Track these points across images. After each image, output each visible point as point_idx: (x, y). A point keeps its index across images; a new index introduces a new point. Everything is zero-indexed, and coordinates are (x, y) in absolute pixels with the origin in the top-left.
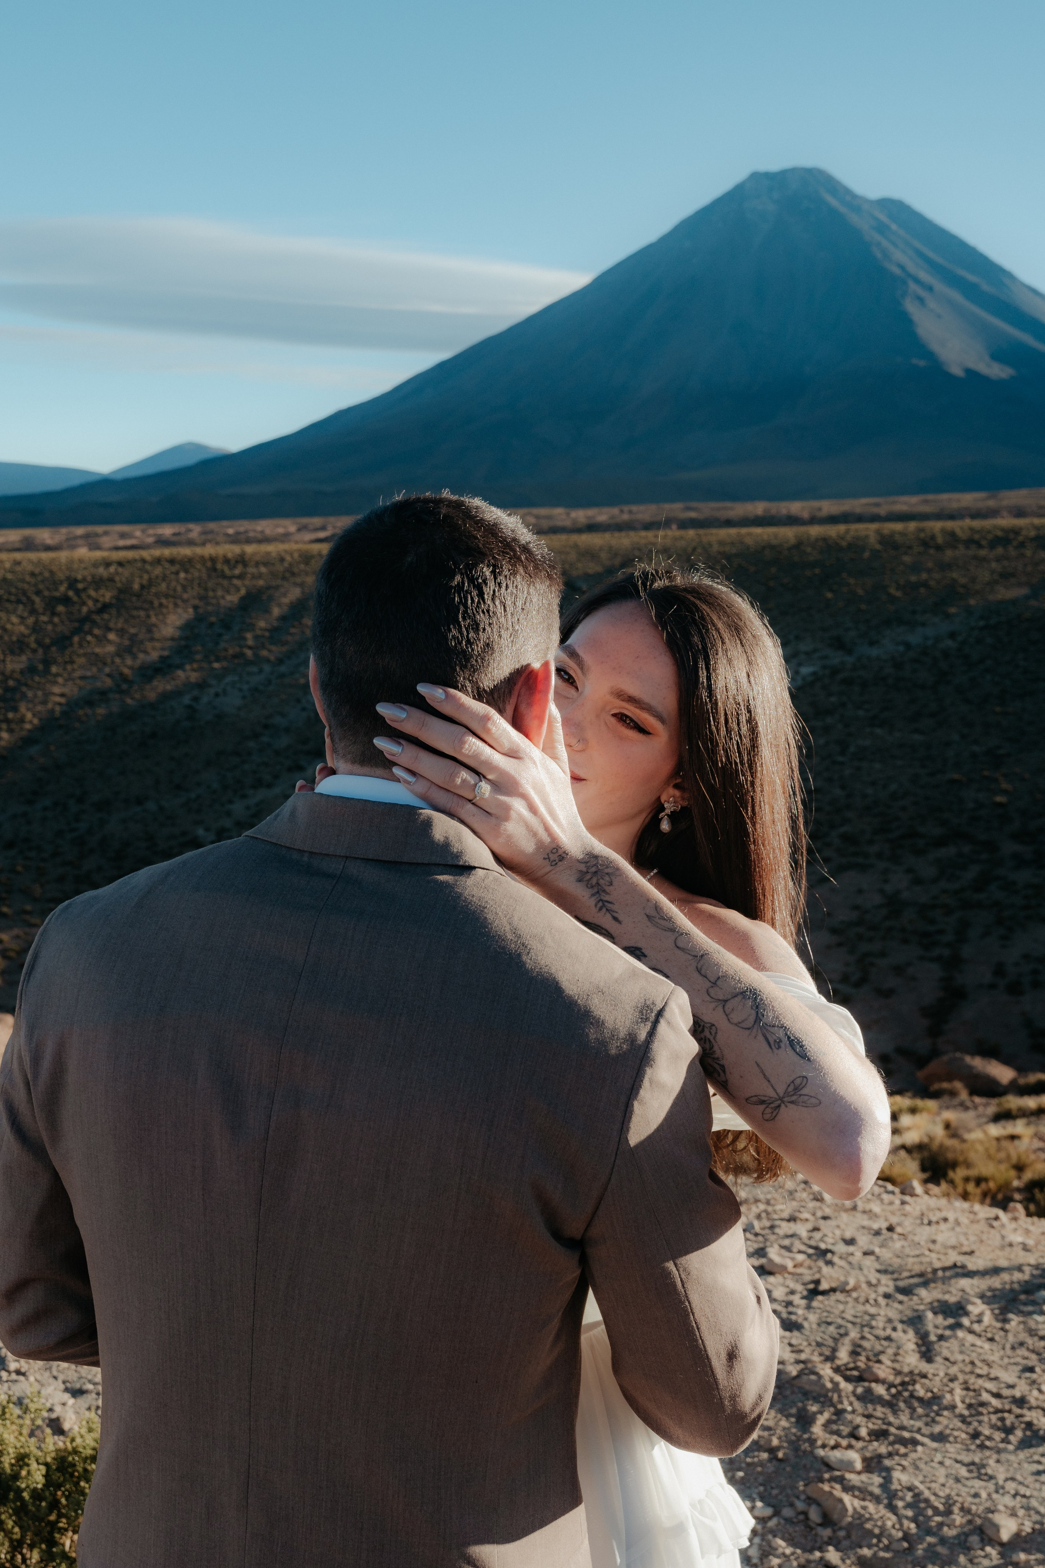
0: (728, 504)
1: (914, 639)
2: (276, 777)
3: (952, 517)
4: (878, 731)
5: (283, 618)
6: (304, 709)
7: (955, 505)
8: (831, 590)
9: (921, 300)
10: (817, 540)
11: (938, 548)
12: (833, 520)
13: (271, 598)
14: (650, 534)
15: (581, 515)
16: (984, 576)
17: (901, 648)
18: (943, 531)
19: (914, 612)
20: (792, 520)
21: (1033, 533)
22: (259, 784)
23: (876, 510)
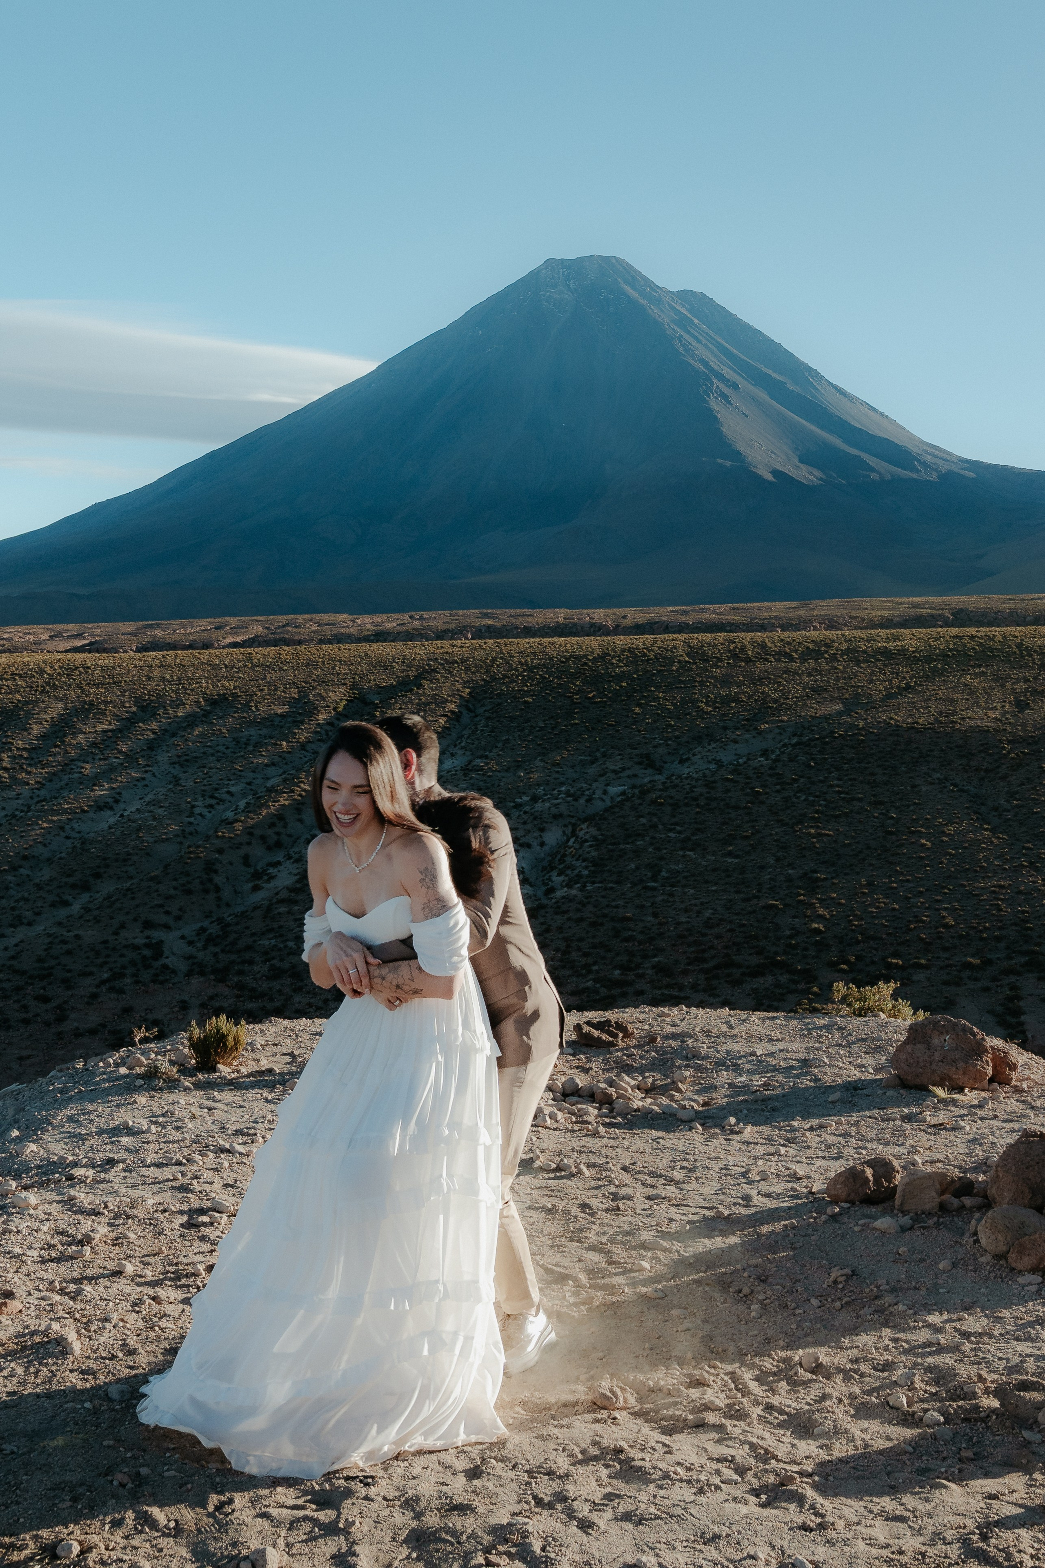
0: (528, 611)
1: (726, 757)
2: (38, 914)
3: (762, 628)
4: (691, 853)
5: (43, 737)
6: (68, 838)
7: (766, 615)
8: (639, 705)
9: (725, 397)
10: (623, 651)
11: (748, 660)
12: (638, 629)
13: (29, 715)
14: (446, 643)
15: (367, 622)
16: (796, 690)
17: (713, 766)
18: (753, 642)
19: (725, 728)
20: (596, 629)
21: (844, 647)
22: (18, 922)
23: (684, 619)
